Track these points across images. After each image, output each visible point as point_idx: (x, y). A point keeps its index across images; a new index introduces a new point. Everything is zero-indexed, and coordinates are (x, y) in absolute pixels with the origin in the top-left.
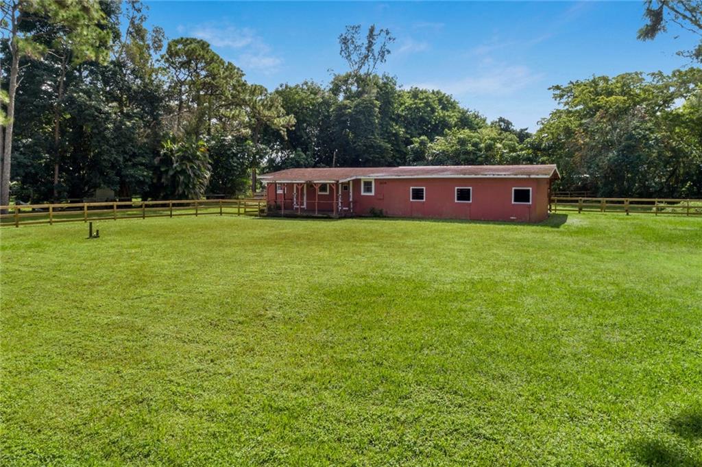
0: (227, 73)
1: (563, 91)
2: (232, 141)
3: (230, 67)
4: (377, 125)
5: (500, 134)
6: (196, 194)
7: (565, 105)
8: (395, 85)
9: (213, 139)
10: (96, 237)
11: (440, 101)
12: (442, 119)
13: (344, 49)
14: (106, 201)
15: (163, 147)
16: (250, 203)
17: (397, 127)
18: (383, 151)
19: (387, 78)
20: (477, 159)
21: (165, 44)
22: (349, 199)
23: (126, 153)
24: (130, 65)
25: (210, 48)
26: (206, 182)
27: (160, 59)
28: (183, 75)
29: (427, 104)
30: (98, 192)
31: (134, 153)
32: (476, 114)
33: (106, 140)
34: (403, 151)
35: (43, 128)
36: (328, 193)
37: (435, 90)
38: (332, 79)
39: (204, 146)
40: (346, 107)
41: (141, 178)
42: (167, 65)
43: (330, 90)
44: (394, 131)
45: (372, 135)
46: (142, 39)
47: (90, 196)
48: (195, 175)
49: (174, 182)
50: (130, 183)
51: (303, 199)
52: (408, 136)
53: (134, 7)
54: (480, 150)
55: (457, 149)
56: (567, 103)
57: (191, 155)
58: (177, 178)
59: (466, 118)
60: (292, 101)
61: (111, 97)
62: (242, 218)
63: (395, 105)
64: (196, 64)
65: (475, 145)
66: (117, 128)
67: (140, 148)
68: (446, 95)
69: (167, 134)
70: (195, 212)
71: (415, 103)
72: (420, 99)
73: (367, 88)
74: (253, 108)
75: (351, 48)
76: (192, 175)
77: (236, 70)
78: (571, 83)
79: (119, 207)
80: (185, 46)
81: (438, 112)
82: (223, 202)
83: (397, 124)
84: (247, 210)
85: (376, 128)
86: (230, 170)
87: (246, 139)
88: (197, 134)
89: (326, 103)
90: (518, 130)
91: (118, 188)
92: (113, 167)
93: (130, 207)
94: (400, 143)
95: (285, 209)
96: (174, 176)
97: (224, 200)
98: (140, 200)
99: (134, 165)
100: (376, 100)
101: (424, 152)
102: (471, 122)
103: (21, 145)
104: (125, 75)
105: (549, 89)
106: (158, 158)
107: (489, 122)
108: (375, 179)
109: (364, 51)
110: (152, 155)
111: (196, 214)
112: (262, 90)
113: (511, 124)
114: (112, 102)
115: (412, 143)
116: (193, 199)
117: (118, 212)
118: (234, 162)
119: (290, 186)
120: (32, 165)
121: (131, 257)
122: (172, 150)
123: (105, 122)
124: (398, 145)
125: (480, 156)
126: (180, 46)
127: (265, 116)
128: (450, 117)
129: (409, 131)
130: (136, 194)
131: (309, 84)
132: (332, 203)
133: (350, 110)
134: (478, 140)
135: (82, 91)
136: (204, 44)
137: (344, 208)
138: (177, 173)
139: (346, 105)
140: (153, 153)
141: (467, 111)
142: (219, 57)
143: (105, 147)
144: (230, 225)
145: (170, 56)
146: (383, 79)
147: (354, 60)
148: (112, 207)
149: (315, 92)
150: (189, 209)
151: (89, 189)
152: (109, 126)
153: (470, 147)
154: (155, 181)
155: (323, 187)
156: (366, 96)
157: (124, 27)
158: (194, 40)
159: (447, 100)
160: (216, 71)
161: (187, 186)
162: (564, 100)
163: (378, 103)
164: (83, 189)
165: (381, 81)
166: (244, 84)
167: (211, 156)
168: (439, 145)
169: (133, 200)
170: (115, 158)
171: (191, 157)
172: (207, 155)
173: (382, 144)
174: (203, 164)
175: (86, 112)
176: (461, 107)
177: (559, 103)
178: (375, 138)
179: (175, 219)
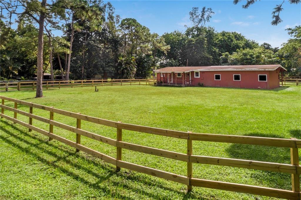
0: (143, 31)
1: (293, 30)
2: (145, 56)
3: (144, 28)
4: (206, 48)
5: (264, 50)
6: (131, 77)
7: (294, 37)
8: (214, 31)
9: (137, 56)
10: (97, 91)
11: (236, 37)
12: (236, 44)
13: (191, 17)
14: (99, 79)
15: (119, 59)
16: (150, 81)
17: (215, 48)
18: (208, 59)
19: (210, 28)
20: (252, 62)
21: (120, 20)
22: (189, 79)
23: (106, 62)
24: (108, 30)
25: (137, 21)
26: (135, 72)
27: (118, 26)
28: (127, 32)
29: (229, 38)
30: (96, 76)
31: (109, 62)
32: (253, 41)
33: (100, 57)
34: (218, 59)
35: (79, 53)
36: (181, 77)
37: (233, 32)
38: (186, 29)
39: (134, 58)
40: (192, 41)
41: (111, 71)
42: (121, 28)
43: (186, 34)
44: (214, 51)
45: (204, 52)
46: (113, 20)
47: (94, 78)
48: (130, 69)
49: (123, 73)
50: (107, 72)
51: (171, 79)
52: (220, 52)
53: (110, 9)
54: (253, 58)
55: (242, 58)
56: (295, 36)
57: (129, 62)
58: (124, 71)
59: (248, 44)
60: (169, 39)
61: (101, 42)
62: (147, 86)
63: (214, 39)
64: (132, 27)
65: (251, 56)
66: (104, 53)
67: (111, 60)
68: (238, 34)
69: (121, 54)
70: (130, 84)
71: (224, 38)
72: (226, 36)
73: (201, 33)
74: (153, 43)
75: (194, 17)
76: (129, 70)
77: (146, 29)
78: (296, 27)
79: (104, 81)
80: (128, 21)
81: (234, 41)
82: (141, 80)
83: (215, 47)
84: (150, 83)
85: (205, 49)
86: (144, 68)
87: (150, 55)
88: (132, 54)
89: (184, 39)
90: (274, 48)
91: (103, 75)
92: (101, 67)
93: (107, 81)
94: (217, 55)
95: (164, 83)
96: (123, 70)
97: (141, 79)
98: (110, 79)
99: (109, 66)
100: (206, 37)
101: (227, 59)
102: (251, 45)
103: (72, 60)
104: (106, 33)
105: (286, 30)
106: (117, 63)
107: (260, 45)
108: (200, 71)
109: (200, 17)
110: (115, 62)
111: (131, 85)
112: (156, 35)
113: (270, 45)
114: (102, 44)
115: (222, 55)
116: (129, 79)
117: (103, 83)
118: (145, 64)
119: (166, 74)
120: (75, 67)
121: (109, 97)
122: (122, 60)
123: (99, 51)
124: (216, 56)
125: (254, 61)
126: (126, 21)
127: (158, 46)
128: (240, 43)
129: (221, 50)
130: (109, 77)
131: (177, 32)
132: (182, 81)
133: (194, 42)
134: (252, 53)
135: (93, 40)
136: (134, 20)
137: (187, 83)
138: (124, 69)
139: (192, 40)
140: (115, 61)
141: (248, 41)
142: (140, 24)
143: (99, 60)
144: (143, 88)
145: (122, 25)
146: (208, 29)
147: (196, 21)
148: (101, 82)
149: (179, 35)
150: (128, 83)
151: (93, 75)
152: (101, 52)
153: (248, 57)
154: (116, 72)
155: (179, 74)
156: (201, 36)
157: (106, 16)
158: (131, 19)
159: (239, 36)
160: (138, 30)
161: (127, 74)
162: (294, 34)
163: (206, 39)
164: (91, 75)
165: (207, 29)
166: (149, 34)
167: (136, 62)
168: (234, 56)
169: (108, 79)
170: (102, 64)
171: (129, 63)
172: (135, 62)
173: (208, 56)
174: (133, 65)
175: (94, 48)
176: (246, 39)
177: (291, 36)
178: (205, 54)
179: (123, 86)
